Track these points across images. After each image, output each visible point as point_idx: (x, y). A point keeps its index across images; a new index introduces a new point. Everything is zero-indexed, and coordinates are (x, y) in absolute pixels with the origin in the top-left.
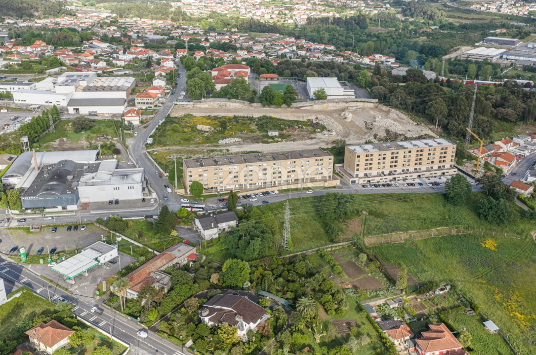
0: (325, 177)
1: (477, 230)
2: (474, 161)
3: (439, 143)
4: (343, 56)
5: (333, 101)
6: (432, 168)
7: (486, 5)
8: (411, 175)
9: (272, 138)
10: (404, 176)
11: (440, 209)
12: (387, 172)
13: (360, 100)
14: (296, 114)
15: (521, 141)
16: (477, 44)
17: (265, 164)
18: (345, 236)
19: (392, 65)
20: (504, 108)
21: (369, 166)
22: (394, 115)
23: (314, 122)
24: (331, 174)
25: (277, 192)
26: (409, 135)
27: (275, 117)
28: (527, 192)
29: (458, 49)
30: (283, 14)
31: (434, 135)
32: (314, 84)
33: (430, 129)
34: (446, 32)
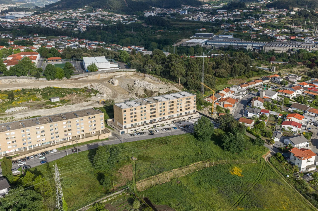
0: (99, 131)
1: (224, 161)
2: (209, 106)
3: (184, 95)
4: (110, 47)
5: (103, 72)
6: (181, 114)
7: (192, 17)
8: (167, 121)
9: (55, 103)
10: (161, 123)
11: (193, 147)
12: (148, 122)
13: (122, 70)
14: (75, 84)
15: (235, 90)
16: (191, 37)
17: (42, 127)
18: (119, 185)
19: (143, 51)
20: (220, 69)
21: (134, 118)
22: (149, 78)
23: (90, 88)
24: (104, 129)
25: (55, 151)
26: (161, 92)
27: (57, 87)
28: (251, 125)
29: (181, 40)
30: (71, 26)
31: (178, 90)
32: (88, 61)
33: (175, 86)
34: (172, 31)
